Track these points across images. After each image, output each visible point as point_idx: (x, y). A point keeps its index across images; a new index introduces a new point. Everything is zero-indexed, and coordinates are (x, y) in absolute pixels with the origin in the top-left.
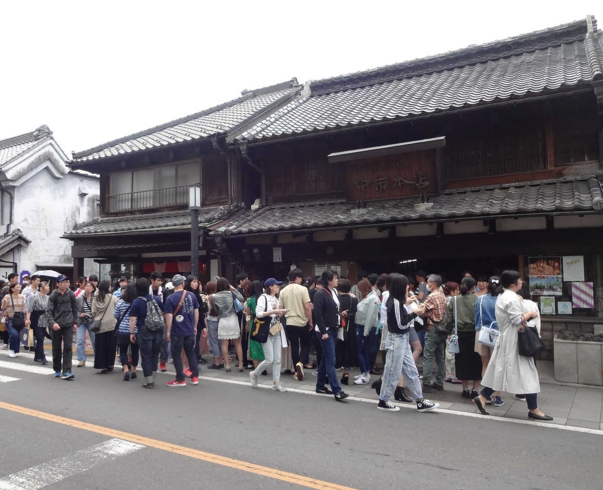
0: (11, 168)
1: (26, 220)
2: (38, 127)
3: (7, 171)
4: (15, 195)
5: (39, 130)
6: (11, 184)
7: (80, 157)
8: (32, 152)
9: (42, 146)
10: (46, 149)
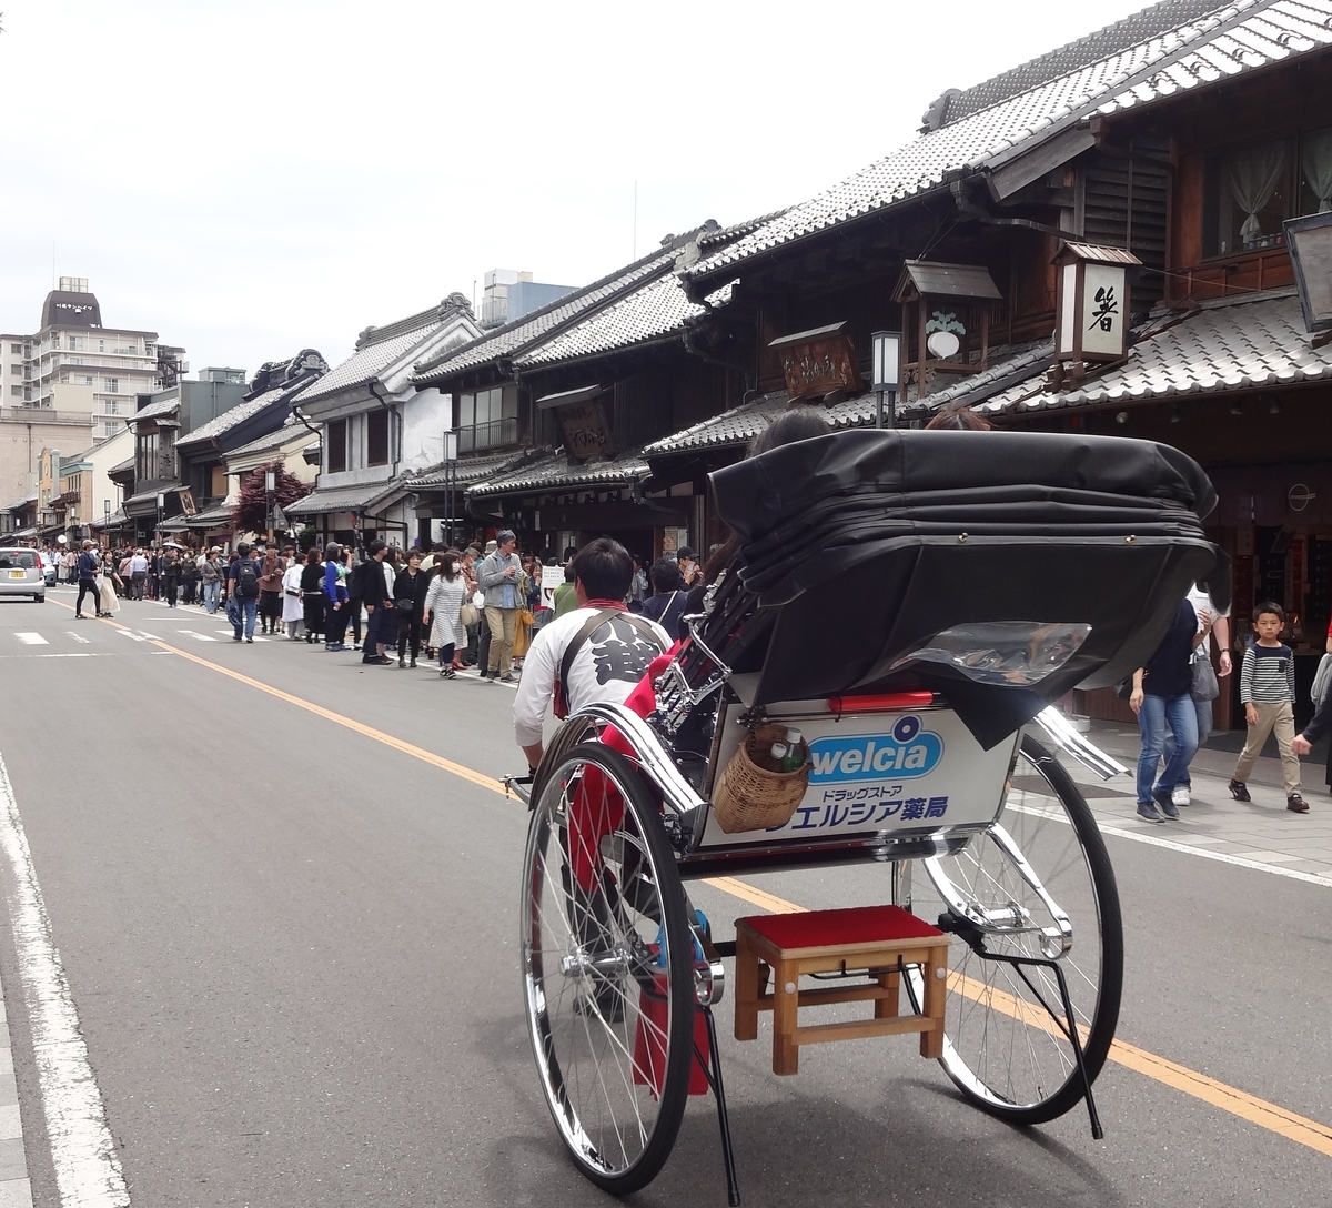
0: (394, 375)
1: (423, 454)
2: (445, 296)
3: (386, 380)
4: (405, 415)
5: (445, 303)
6: (395, 399)
7: (424, 372)
8: (428, 344)
9: (445, 331)
10: (454, 336)
